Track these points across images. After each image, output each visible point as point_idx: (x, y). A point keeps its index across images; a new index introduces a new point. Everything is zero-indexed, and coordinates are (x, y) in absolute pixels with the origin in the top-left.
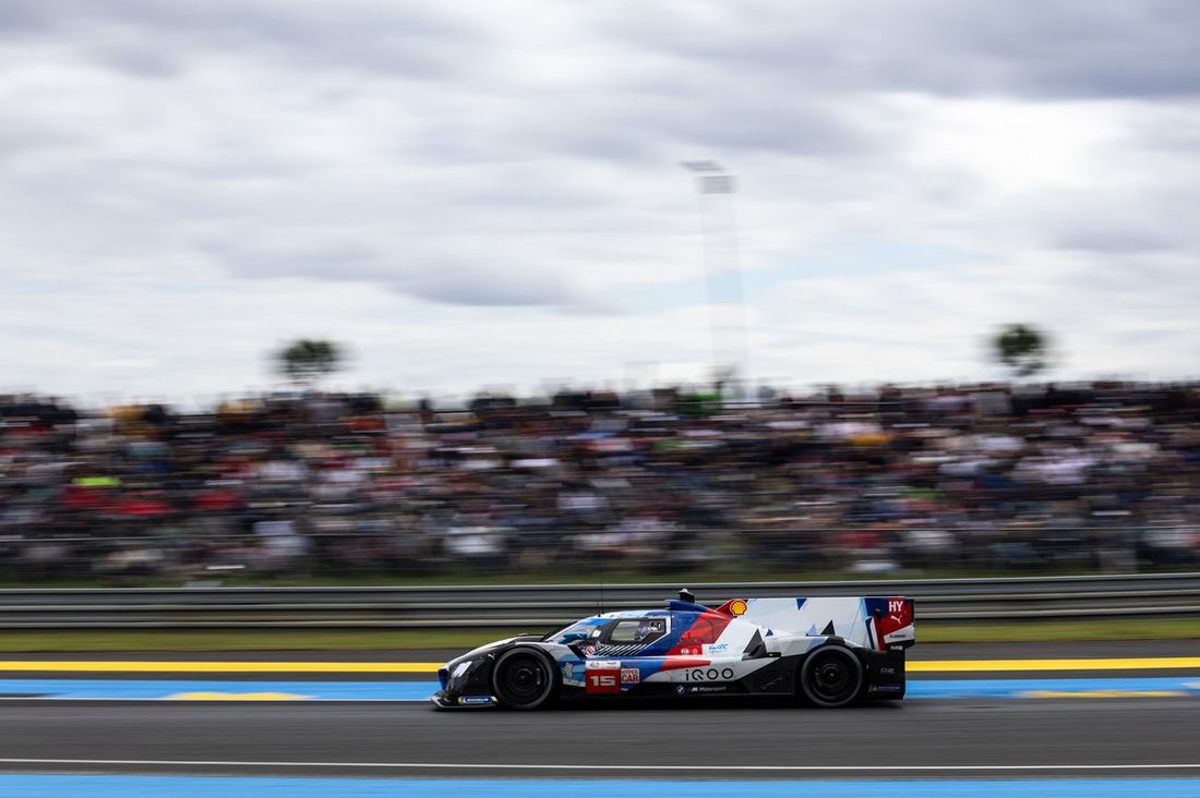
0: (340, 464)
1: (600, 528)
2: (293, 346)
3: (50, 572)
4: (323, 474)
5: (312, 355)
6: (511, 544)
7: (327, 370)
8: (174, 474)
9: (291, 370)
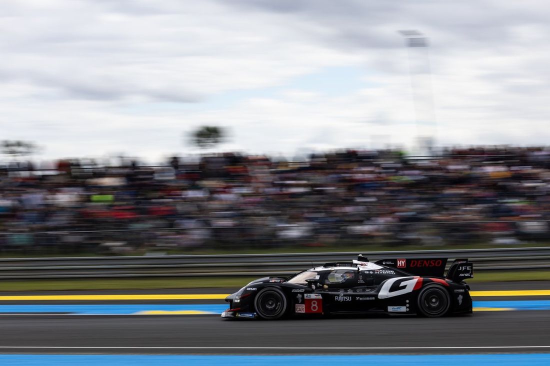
0: (225, 190)
1: (360, 222)
2: (200, 129)
3: (77, 249)
4: (216, 196)
5: (209, 134)
6: (316, 231)
7: (216, 142)
8: (139, 197)
9: (199, 142)
